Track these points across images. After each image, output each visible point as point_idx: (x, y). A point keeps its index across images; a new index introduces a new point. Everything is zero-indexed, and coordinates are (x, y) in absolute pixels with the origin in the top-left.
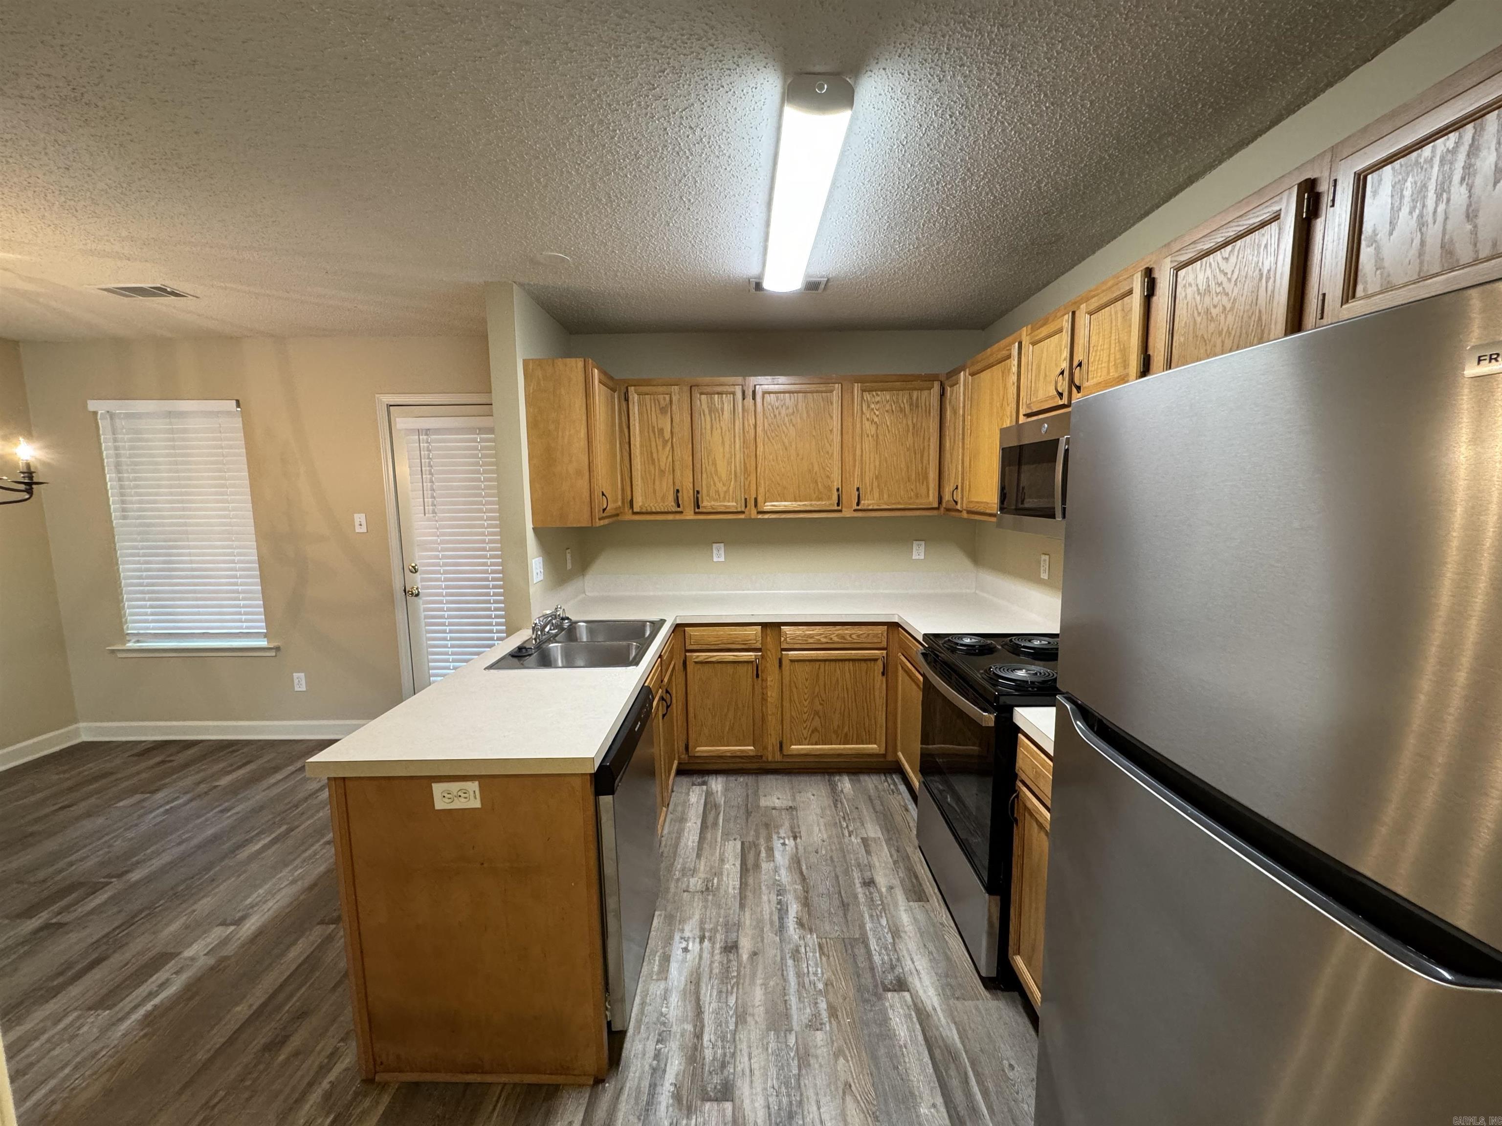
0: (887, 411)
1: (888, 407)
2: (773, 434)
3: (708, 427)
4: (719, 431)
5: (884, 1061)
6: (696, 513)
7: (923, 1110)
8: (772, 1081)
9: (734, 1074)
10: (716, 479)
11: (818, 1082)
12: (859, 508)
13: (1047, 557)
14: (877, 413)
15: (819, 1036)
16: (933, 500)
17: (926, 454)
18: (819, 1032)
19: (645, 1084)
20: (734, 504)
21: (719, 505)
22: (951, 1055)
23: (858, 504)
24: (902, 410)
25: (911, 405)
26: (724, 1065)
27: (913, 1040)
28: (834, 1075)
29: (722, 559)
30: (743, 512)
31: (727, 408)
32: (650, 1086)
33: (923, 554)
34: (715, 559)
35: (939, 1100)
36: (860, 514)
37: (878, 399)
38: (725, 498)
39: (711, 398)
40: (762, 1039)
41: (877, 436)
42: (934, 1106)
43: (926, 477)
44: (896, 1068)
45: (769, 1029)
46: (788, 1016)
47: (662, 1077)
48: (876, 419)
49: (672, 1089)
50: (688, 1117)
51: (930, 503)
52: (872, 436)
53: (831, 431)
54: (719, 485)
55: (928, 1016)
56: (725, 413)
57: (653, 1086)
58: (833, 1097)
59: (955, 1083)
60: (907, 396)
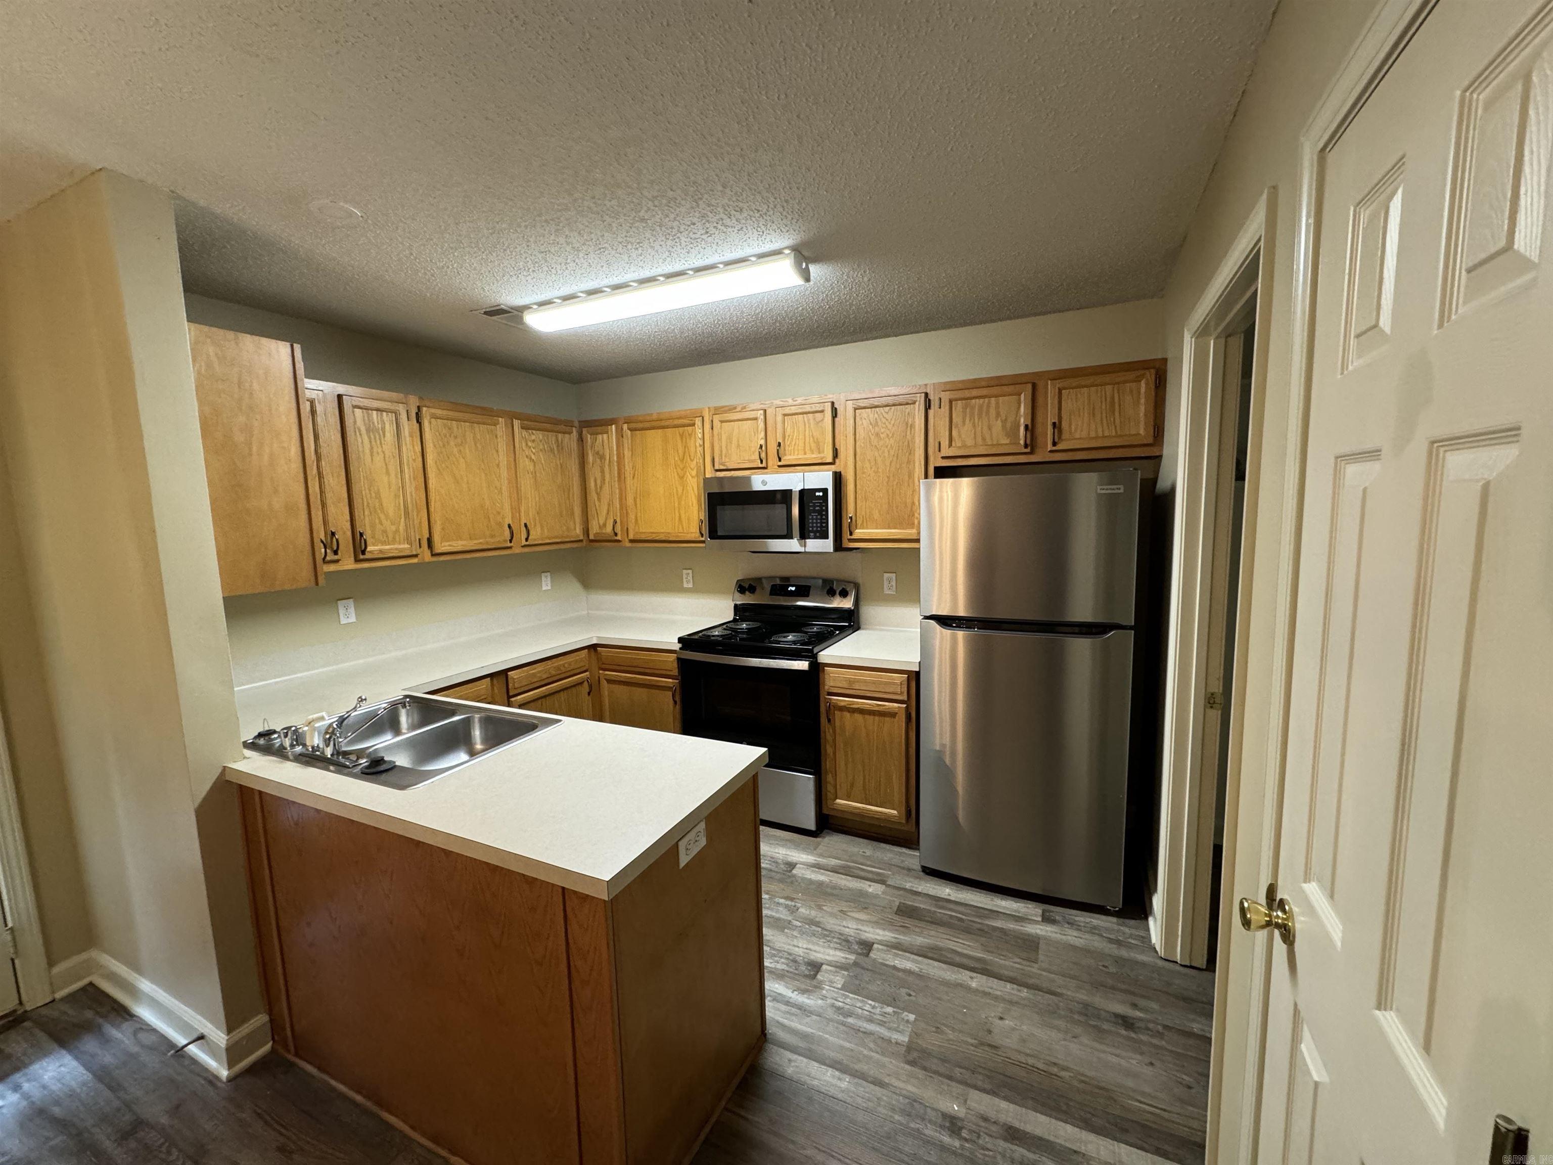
0: (541, 450)
1: (541, 447)
2: (443, 465)
3: (367, 451)
4: (382, 455)
5: (835, 892)
6: (357, 560)
7: (870, 890)
8: (821, 942)
9: (804, 958)
10: (382, 516)
11: (832, 922)
12: (527, 543)
13: (690, 571)
14: (534, 451)
15: (802, 910)
16: (578, 531)
17: (571, 493)
18: (799, 910)
19: (783, 1007)
20: (407, 546)
21: (389, 548)
22: (843, 867)
23: (527, 540)
24: (552, 450)
25: (558, 446)
26: (795, 961)
27: (828, 876)
28: (832, 915)
29: (353, 619)
30: (416, 556)
31: (390, 429)
32: (788, 1005)
33: (549, 585)
34: (344, 621)
35: (869, 883)
36: (527, 550)
37: (533, 437)
38: (394, 538)
39: (368, 414)
40: (788, 937)
41: (535, 472)
42: (870, 886)
43: (573, 514)
44: (841, 889)
45: (783, 932)
46: (779, 919)
47: (784, 996)
48: (533, 457)
49: (796, 993)
50: (823, 989)
51: (578, 536)
52: (532, 474)
53: (498, 465)
54: (387, 523)
55: (818, 864)
56: (388, 434)
57: (787, 1003)
58: (845, 919)
59: (862, 874)
60: (554, 438)
